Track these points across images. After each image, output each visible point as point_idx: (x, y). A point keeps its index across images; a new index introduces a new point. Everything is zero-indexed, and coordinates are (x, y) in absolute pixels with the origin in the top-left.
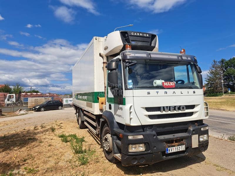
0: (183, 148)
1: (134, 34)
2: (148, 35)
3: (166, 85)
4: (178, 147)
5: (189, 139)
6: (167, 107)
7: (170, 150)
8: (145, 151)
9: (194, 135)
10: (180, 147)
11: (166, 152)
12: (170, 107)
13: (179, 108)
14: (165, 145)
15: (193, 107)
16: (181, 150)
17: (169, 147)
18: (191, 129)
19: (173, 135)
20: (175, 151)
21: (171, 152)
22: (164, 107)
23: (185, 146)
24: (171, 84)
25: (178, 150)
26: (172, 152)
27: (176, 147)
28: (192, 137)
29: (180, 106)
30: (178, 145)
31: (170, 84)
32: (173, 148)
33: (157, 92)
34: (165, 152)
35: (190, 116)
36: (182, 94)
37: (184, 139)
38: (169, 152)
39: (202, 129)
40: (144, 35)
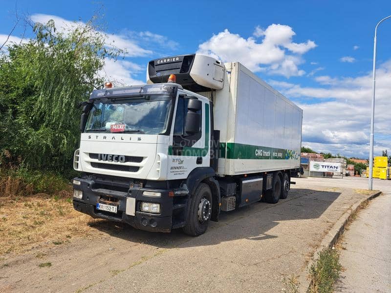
0: (114, 210)
1: (160, 62)
2: (177, 59)
3: (114, 129)
4: (109, 206)
5: (124, 200)
6: (104, 155)
7: (101, 207)
8: (82, 199)
9: (129, 198)
10: (112, 207)
11: (97, 208)
12: (107, 155)
13: (117, 158)
14: (99, 198)
15: (139, 159)
16: (112, 211)
17: (101, 202)
19: (110, 191)
20: (105, 210)
21: (101, 209)
22: (101, 155)
23: (117, 207)
24: (121, 128)
25: (109, 211)
26: (103, 209)
27: (107, 206)
28: (127, 200)
29: (119, 156)
30: (110, 204)
31: (119, 127)
32: (103, 205)
33: (97, 137)
34: (95, 206)
35: (134, 172)
37: (119, 199)
38: (99, 209)
39: (145, 194)
40: (172, 60)
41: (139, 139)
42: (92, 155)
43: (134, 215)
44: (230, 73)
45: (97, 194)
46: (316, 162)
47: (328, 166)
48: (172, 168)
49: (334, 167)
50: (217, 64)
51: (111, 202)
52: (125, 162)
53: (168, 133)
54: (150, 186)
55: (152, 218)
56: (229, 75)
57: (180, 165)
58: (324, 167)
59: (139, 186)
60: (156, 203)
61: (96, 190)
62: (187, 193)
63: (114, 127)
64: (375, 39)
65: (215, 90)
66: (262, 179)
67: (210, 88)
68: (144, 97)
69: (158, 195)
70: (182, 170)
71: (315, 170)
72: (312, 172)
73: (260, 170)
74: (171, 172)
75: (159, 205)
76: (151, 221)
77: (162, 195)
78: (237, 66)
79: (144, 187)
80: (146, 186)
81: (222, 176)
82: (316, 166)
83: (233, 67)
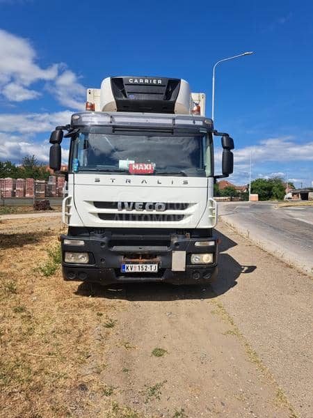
0: (153, 269)
1: (134, 81)
2: (160, 82)
4: (144, 265)
5: (168, 255)
6: (129, 203)
7: (129, 268)
8: (88, 263)
9: (176, 252)
10: (149, 266)
11: (122, 270)
12: (134, 203)
13: (152, 207)
14: (122, 258)
15: (184, 206)
16: (149, 270)
17: (128, 263)
18: (175, 241)
20: (137, 270)
21: (130, 271)
22: (123, 203)
23: (157, 265)
24: (146, 168)
25: (144, 271)
26: (133, 271)
27: (141, 265)
28: (173, 254)
29: (154, 203)
30: (146, 263)
31: (144, 167)
32: (134, 265)
33: (113, 179)
34: (120, 269)
35: (177, 221)
36: (159, 185)
37: (159, 255)
38: (126, 271)
39: (197, 244)
40: (152, 81)
41: (186, 183)
42: (98, 204)
43: (184, 270)
45: (119, 253)
51: (145, 260)
52: (165, 210)
59: (186, 237)
63: (134, 167)
64: (214, 79)
69: (212, 244)
76: (205, 273)
78: (205, 98)
79: (192, 237)
83: (202, 100)
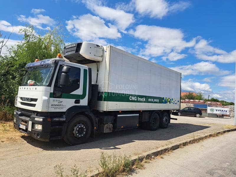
0: (25, 128)
2: (74, 45)
3: (30, 84)
6: (24, 98)
13: (28, 100)
19: (26, 117)
25: (23, 128)
28: (29, 122)
29: (29, 98)
30: (23, 125)
31: (32, 82)
35: (34, 107)
36: (30, 90)
37: (27, 122)
39: (36, 119)
42: (21, 98)
43: (31, 131)
44: (106, 52)
45: (21, 119)
46: (212, 107)
47: (220, 110)
48: (52, 105)
49: (225, 111)
50: (97, 47)
51: (25, 124)
52: (30, 102)
53: (50, 85)
54: (39, 115)
55: (38, 133)
56: (105, 53)
57: (60, 104)
58: (217, 111)
59: (35, 115)
60: (40, 124)
61: (20, 117)
62: (64, 120)
65: (99, 62)
66: (138, 115)
67: (95, 61)
68: (44, 66)
69: (41, 120)
70: (61, 106)
71: (211, 112)
72: (209, 114)
73: (134, 109)
74: (51, 107)
75: (42, 125)
76: (38, 135)
77: (43, 120)
78: (109, 48)
79: (37, 115)
80: (38, 115)
81: (101, 112)
82: (212, 110)
83: (108, 49)
